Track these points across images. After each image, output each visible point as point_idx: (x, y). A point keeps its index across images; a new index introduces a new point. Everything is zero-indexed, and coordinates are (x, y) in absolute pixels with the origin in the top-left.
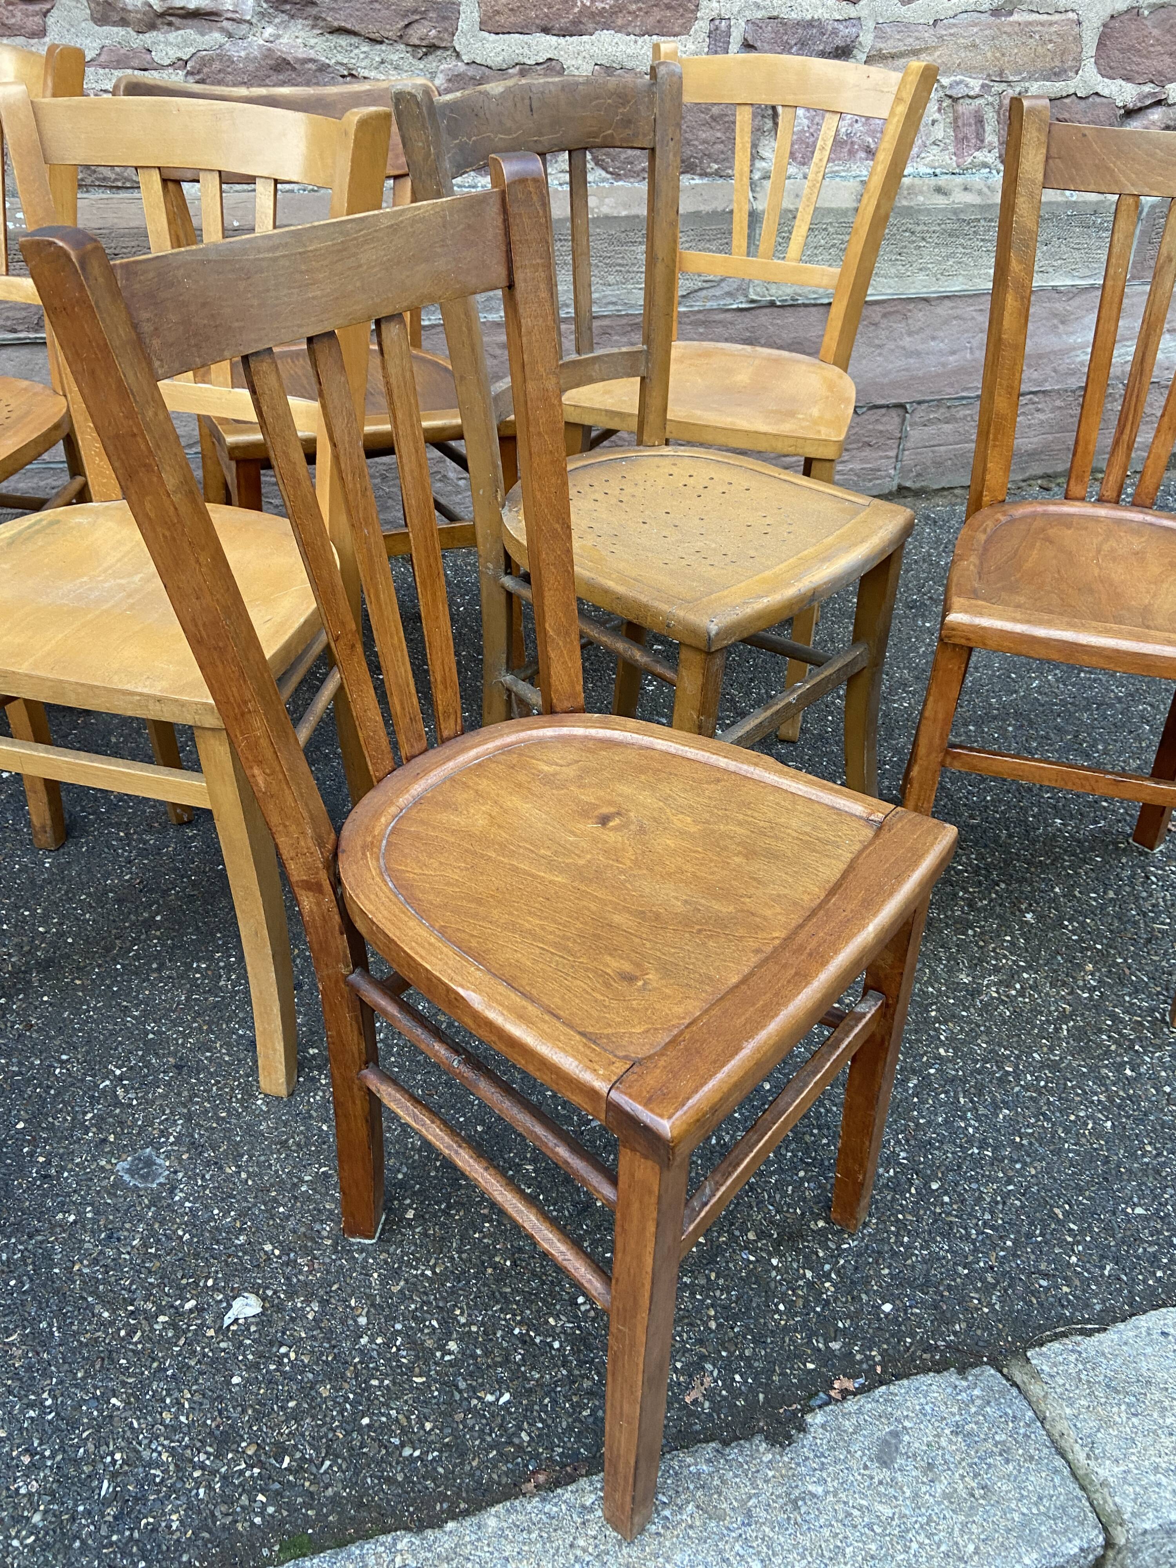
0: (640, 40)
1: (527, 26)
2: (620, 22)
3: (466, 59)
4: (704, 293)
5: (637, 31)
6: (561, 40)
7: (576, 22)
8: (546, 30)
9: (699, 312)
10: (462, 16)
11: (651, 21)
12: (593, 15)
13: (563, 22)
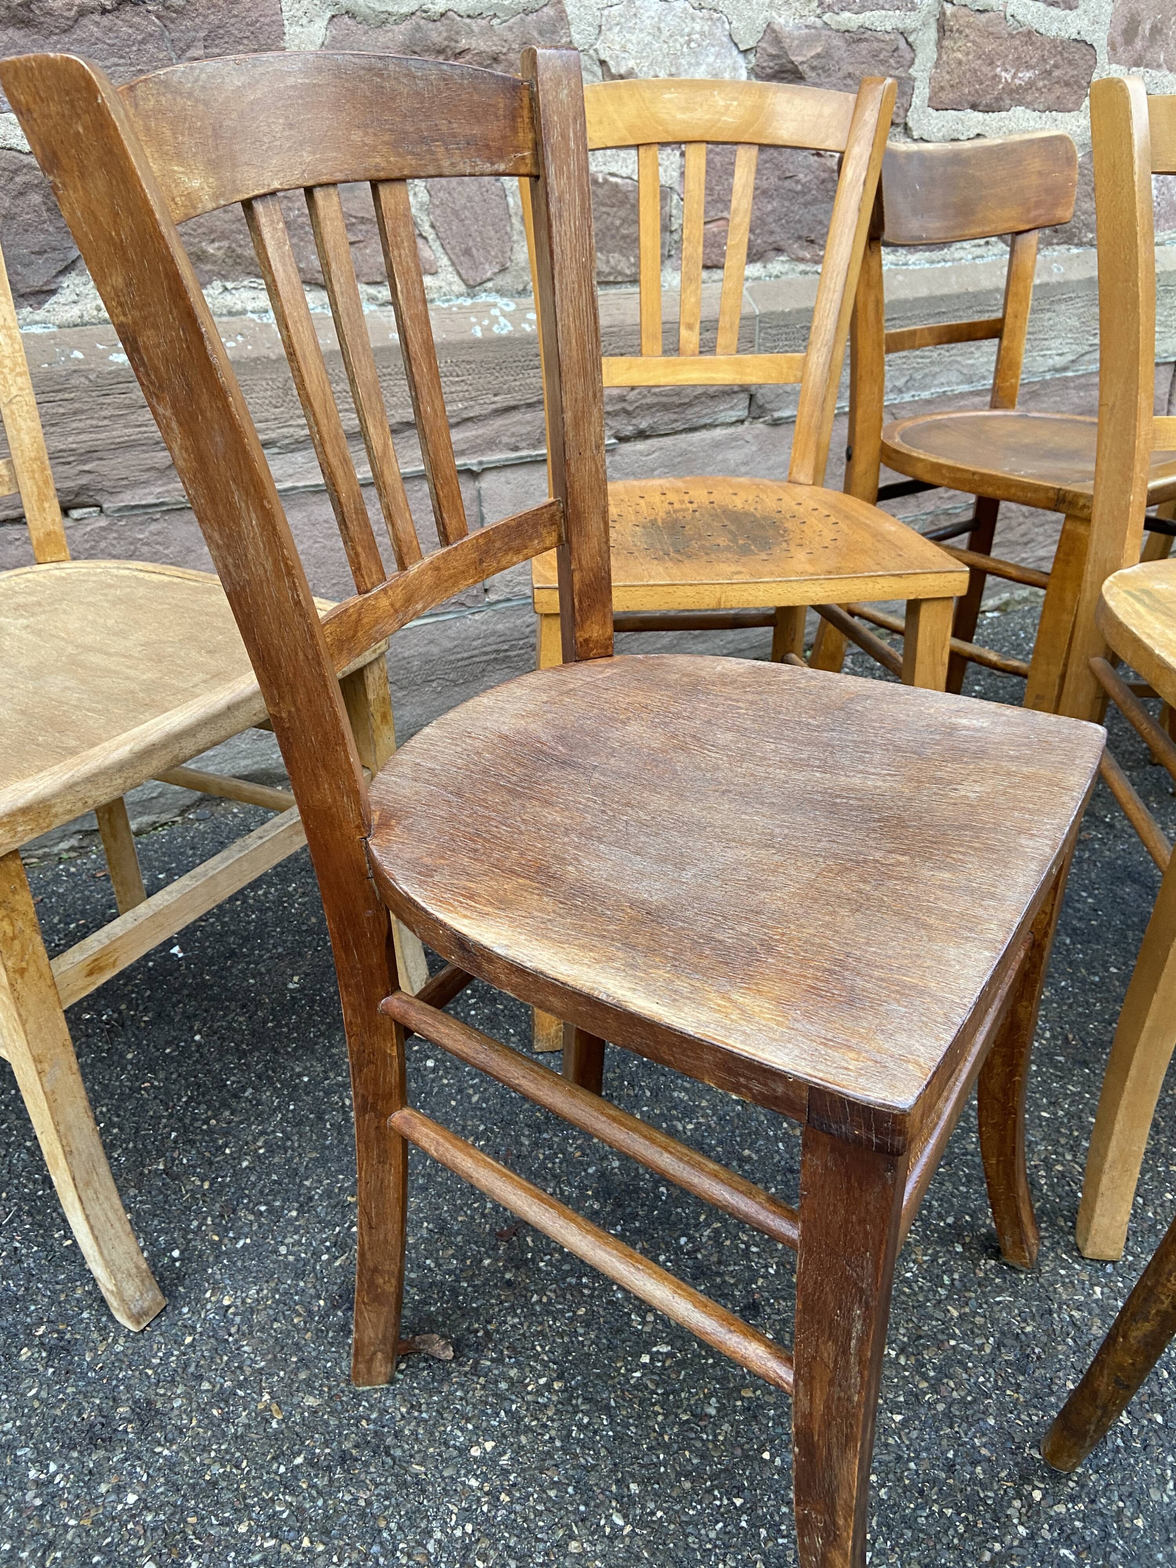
0: (1044, 115)
1: (959, 103)
2: (1029, 98)
3: (916, 135)
4: (1087, 357)
5: (1041, 107)
6: (986, 116)
7: (998, 99)
8: (974, 107)
9: (1082, 376)
10: (916, 91)
11: (1052, 97)
12: (1012, 91)
13: (987, 99)
